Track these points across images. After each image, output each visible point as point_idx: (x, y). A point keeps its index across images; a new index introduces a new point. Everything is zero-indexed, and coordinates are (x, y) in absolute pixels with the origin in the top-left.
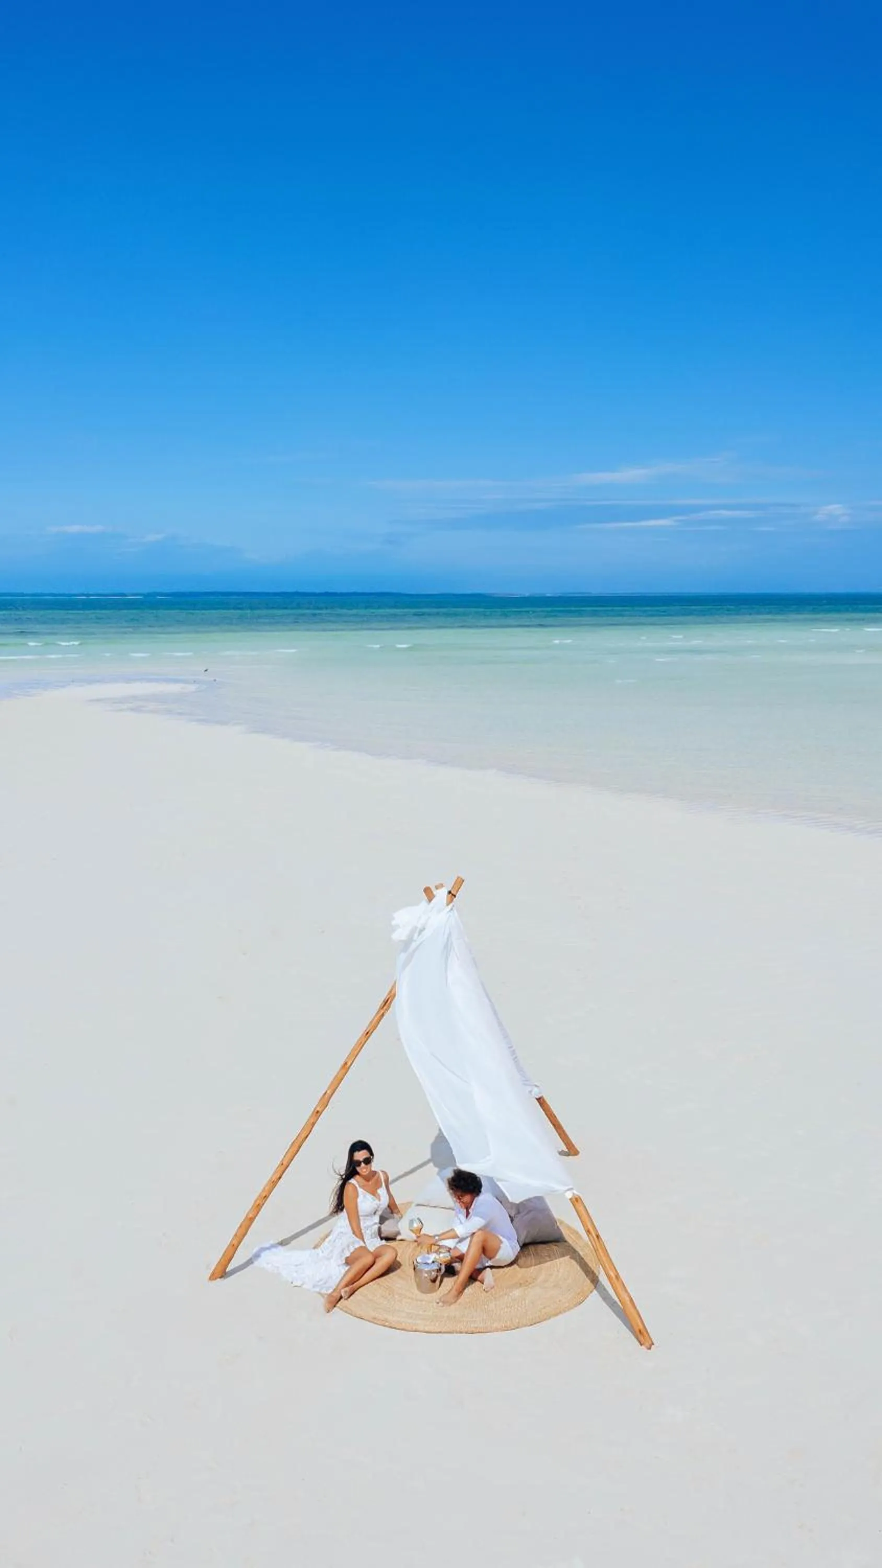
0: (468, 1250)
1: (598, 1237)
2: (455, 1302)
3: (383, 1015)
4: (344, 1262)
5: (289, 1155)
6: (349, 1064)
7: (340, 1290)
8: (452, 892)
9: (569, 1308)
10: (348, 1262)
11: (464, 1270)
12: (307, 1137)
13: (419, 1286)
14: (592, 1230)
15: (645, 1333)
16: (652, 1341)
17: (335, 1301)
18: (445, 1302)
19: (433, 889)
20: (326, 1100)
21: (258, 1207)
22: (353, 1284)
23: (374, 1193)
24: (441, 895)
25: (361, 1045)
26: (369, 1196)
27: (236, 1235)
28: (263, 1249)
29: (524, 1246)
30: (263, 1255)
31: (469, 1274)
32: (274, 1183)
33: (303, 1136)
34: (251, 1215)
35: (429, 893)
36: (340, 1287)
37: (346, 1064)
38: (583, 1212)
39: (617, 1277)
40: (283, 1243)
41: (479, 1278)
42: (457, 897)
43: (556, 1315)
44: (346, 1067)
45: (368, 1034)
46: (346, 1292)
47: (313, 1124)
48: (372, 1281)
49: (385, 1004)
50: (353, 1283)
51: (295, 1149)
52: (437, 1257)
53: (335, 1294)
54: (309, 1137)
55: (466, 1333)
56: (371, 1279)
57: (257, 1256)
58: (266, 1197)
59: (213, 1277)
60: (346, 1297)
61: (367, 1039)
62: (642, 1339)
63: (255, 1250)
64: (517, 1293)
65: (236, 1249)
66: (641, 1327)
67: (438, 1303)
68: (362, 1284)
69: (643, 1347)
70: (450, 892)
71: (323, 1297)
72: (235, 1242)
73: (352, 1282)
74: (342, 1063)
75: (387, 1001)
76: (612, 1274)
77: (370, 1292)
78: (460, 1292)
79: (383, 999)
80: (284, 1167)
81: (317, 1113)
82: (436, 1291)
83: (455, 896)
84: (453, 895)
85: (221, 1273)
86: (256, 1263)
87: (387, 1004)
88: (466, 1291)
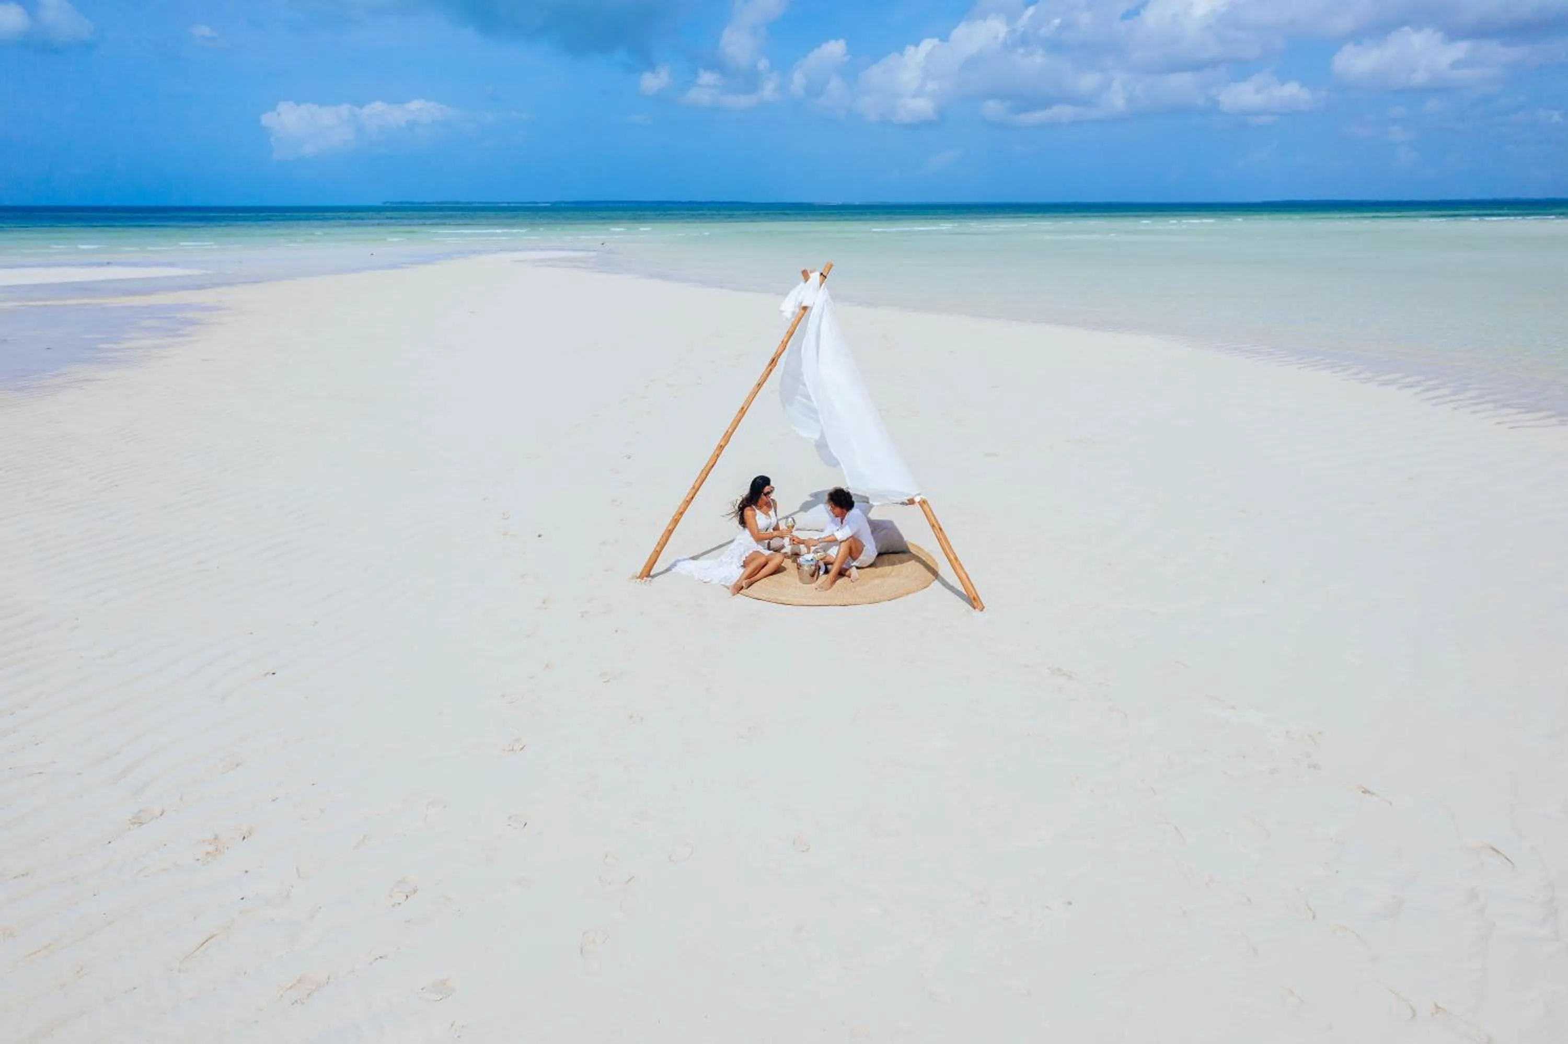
0: (837, 555)
1: (941, 529)
2: (830, 588)
3: (771, 370)
4: (742, 564)
5: (699, 481)
6: (745, 409)
7: (742, 582)
8: (824, 274)
9: (918, 590)
10: (745, 565)
11: (834, 569)
12: (713, 466)
13: (801, 579)
14: (935, 524)
15: (977, 599)
16: (983, 605)
17: (739, 589)
18: (822, 588)
19: (809, 272)
20: (727, 437)
21: (676, 521)
22: (751, 579)
23: (767, 514)
24: (815, 277)
25: (754, 394)
26: (763, 516)
27: (658, 544)
28: (679, 561)
29: (880, 554)
30: (678, 564)
31: (837, 572)
32: (688, 502)
33: (711, 464)
34: (670, 528)
35: (806, 275)
36: (742, 579)
37: (743, 408)
38: (930, 514)
39: (956, 559)
40: (694, 558)
41: (847, 573)
42: (827, 278)
43: (908, 594)
44: (743, 411)
45: (760, 385)
46: (746, 583)
47: (718, 456)
48: (765, 577)
49: (772, 362)
50: (751, 577)
51: (704, 475)
52: (815, 556)
53: (739, 583)
54: (715, 466)
55: (841, 605)
56: (765, 575)
57: (674, 565)
58: (682, 514)
59: (641, 577)
60: (746, 587)
61: (760, 389)
62: (975, 604)
63: (673, 561)
64: (877, 581)
65: (659, 554)
66: (974, 594)
67: (816, 589)
68: (756, 580)
69: (976, 610)
70: (822, 274)
71: (728, 588)
72: (658, 549)
73: (749, 577)
74: (740, 407)
75: (774, 360)
76: (952, 557)
77: (764, 586)
78: (834, 582)
79: (771, 358)
80: (696, 490)
81: (721, 448)
82: (814, 582)
83: (825, 277)
84: (824, 276)
85: (647, 573)
86: (674, 570)
87: (774, 361)
88: (838, 582)
